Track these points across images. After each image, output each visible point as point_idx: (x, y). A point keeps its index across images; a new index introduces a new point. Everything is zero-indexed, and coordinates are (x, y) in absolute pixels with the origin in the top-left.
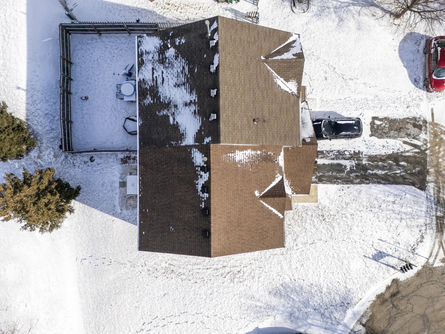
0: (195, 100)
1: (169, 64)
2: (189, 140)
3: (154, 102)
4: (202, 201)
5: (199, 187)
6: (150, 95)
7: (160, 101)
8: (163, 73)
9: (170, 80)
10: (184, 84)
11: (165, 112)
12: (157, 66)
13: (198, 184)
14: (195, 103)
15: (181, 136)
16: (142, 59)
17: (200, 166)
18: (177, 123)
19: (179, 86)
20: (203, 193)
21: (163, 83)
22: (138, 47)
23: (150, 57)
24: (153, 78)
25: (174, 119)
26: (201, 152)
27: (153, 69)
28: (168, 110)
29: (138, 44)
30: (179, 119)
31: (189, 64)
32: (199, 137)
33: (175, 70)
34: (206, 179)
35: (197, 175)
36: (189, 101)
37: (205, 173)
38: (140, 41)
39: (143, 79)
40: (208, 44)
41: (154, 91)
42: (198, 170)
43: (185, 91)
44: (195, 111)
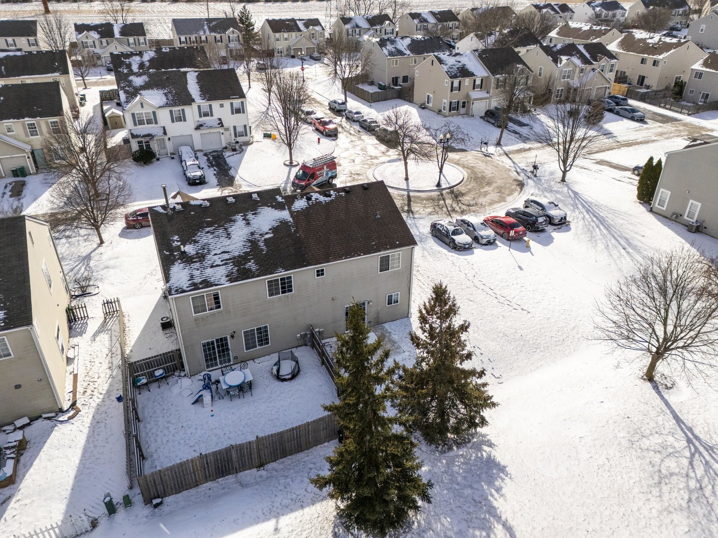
0: (242, 216)
1: (204, 249)
2: (285, 215)
3: (252, 259)
4: (339, 195)
5: (328, 199)
6: (244, 264)
7: (250, 252)
8: (216, 254)
9: (223, 244)
10: (226, 229)
11: (261, 244)
12: (207, 262)
13: (325, 201)
14: (245, 215)
15: (283, 223)
16: (201, 283)
17: (308, 202)
18: (270, 229)
19: (229, 234)
20: (332, 195)
21: (228, 252)
22: (184, 291)
23: (196, 273)
24: (223, 265)
25: (267, 233)
26: (293, 203)
27: (212, 267)
28: (259, 241)
29: (181, 293)
30: (266, 228)
31: (203, 228)
32: (280, 207)
33: (212, 240)
34: (317, 194)
35: (316, 202)
36: (244, 222)
37: (312, 196)
38: (177, 291)
39: (227, 276)
40: (180, 212)
41: (239, 261)
42: (312, 203)
43: (234, 227)
44: (253, 214)
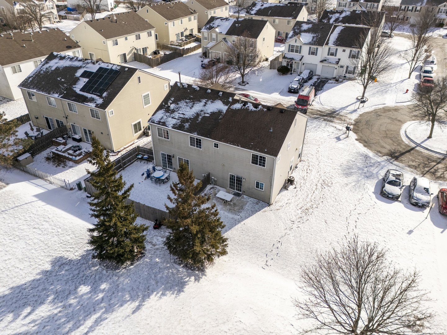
0: (206, 101)
1: (177, 108)
2: (224, 108)
3: (190, 122)
4: (263, 109)
5: (254, 109)
6: (185, 123)
7: (192, 119)
8: (179, 113)
9: (186, 110)
10: (194, 104)
11: (200, 117)
12: (173, 115)
13: (252, 110)
14: (208, 101)
15: (220, 112)
16: (162, 123)
17: (242, 106)
18: (211, 112)
19: (192, 107)
20: (258, 108)
21: (184, 115)
22: (154, 123)
23: (165, 117)
24: (177, 119)
25: (208, 114)
26: (235, 104)
27: (173, 118)
28: (201, 116)
29: (152, 123)
30: (209, 111)
31: (186, 99)
32: (226, 103)
33: (183, 106)
34: (251, 104)
35: (247, 108)
36: (204, 104)
37: (247, 104)
38: (152, 121)
39: (173, 125)
40: (185, 88)
41: (184, 120)
42: (244, 108)
43: (198, 104)
44: (211, 102)
